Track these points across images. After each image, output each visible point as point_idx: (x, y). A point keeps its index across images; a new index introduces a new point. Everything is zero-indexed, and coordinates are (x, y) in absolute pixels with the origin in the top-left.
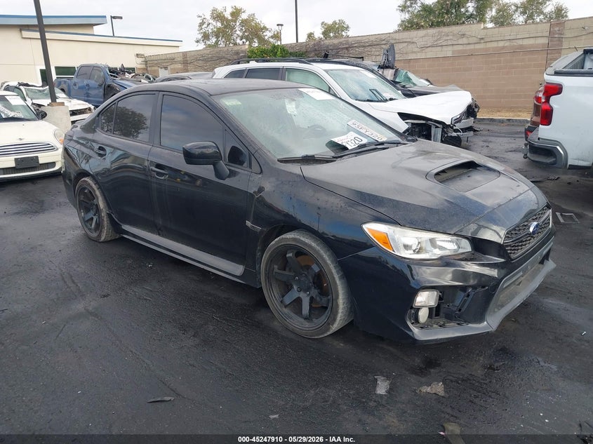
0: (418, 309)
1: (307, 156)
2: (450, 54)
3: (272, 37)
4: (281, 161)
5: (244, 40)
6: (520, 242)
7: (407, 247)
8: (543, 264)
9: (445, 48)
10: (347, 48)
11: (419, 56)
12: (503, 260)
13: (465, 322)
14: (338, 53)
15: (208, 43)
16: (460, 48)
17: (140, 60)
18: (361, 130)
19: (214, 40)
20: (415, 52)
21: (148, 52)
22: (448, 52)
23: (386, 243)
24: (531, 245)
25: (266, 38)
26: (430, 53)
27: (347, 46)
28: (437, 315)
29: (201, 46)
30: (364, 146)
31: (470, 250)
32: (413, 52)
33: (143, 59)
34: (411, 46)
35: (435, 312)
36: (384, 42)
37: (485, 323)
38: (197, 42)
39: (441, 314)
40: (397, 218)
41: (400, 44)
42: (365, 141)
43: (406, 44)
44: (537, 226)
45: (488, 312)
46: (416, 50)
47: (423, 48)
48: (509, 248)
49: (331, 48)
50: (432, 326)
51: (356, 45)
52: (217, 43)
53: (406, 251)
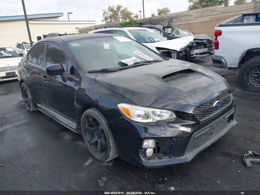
0: (146, 150)
1: (103, 69)
2: (208, 20)
3: (135, 17)
4: (89, 72)
5: (123, 19)
6: (206, 112)
7: (139, 116)
8: (229, 122)
9: (206, 17)
10: (163, 20)
11: (194, 21)
12: (194, 123)
13: (173, 156)
14: (159, 22)
15: (107, 21)
16: (213, 16)
17: (78, 30)
18: (140, 56)
19: (109, 20)
20: (193, 20)
21: (81, 27)
22: (207, 19)
23: (129, 114)
24: (215, 113)
25: (132, 17)
26: (199, 20)
27: (163, 19)
28: (159, 152)
29: (104, 23)
30: (138, 63)
31: (176, 117)
32: (191, 20)
33: (79, 30)
34: (190, 17)
35: (157, 150)
36: (179, 16)
37: (185, 156)
38: (103, 21)
39: (161, 151)
40: (134, 101)
41: (186, 17)
42: (139, 61)
43: (188, 16)
44: (218, 103)
45: (186, 151)
46: (193, 19)
47: (196, 18)
48: (198, 116)
49: (156, 20)
50: (154, 158)
51: (166, 18)
52: (111, 21)
53: (138, 118)
